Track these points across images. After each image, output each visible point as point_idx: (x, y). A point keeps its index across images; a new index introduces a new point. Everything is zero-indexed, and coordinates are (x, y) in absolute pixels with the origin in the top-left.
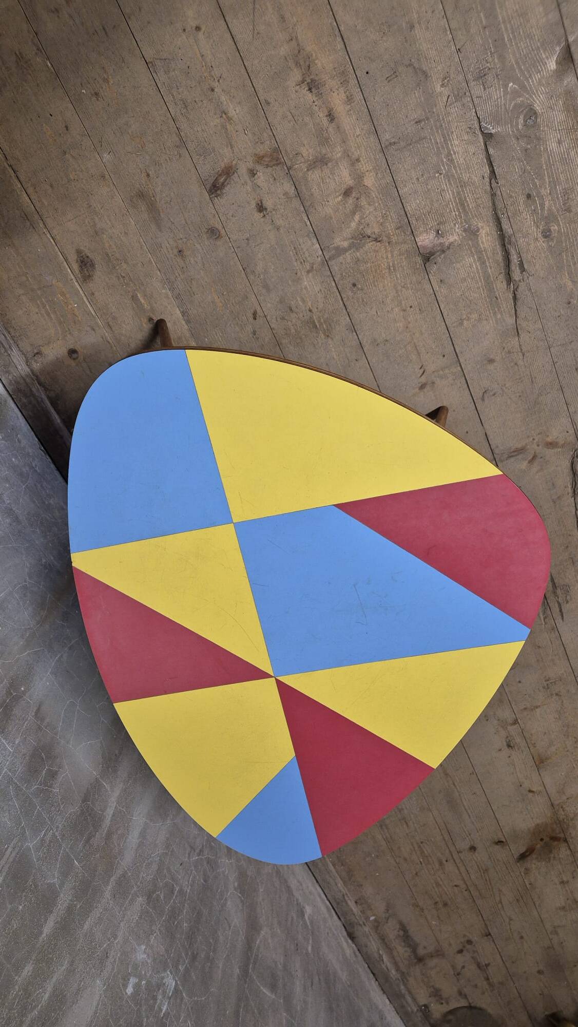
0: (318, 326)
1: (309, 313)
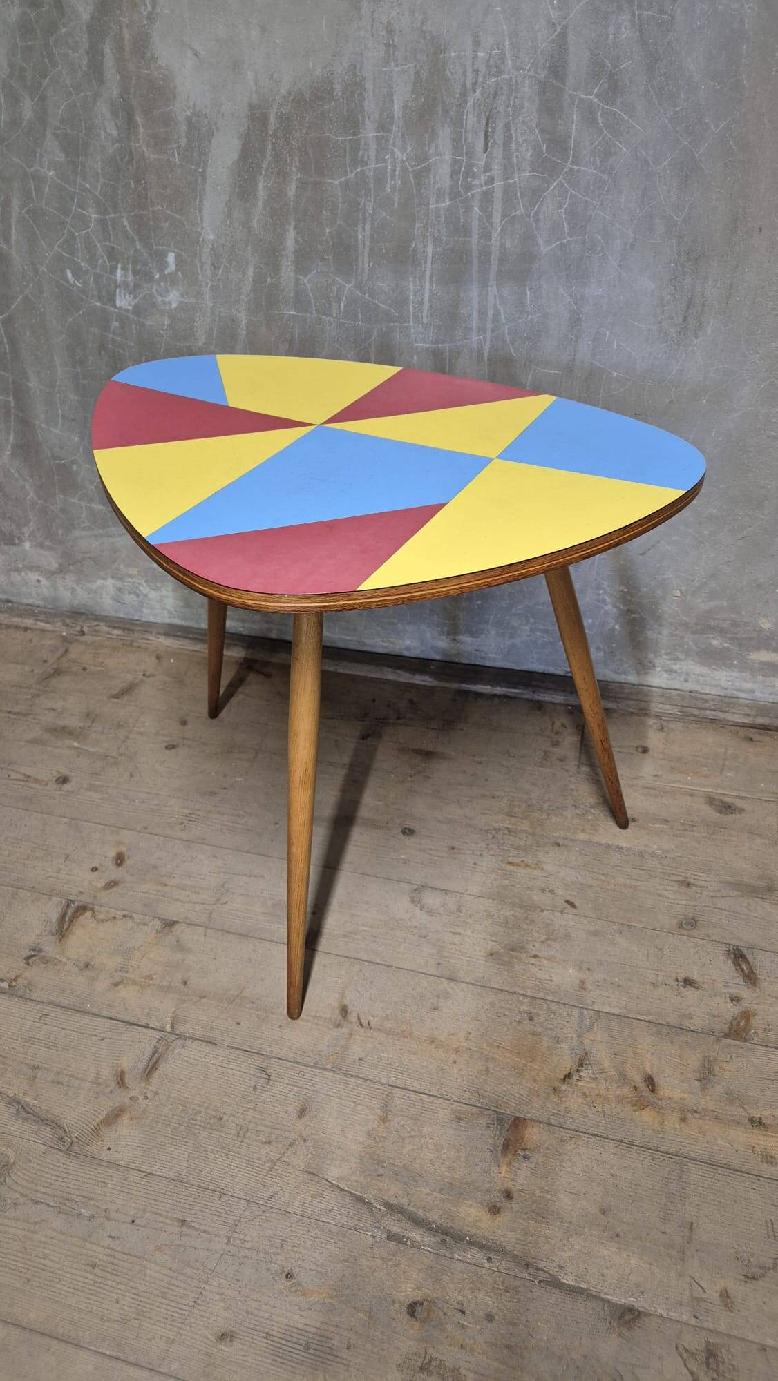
0: (511, 952)
1: (534, 953)
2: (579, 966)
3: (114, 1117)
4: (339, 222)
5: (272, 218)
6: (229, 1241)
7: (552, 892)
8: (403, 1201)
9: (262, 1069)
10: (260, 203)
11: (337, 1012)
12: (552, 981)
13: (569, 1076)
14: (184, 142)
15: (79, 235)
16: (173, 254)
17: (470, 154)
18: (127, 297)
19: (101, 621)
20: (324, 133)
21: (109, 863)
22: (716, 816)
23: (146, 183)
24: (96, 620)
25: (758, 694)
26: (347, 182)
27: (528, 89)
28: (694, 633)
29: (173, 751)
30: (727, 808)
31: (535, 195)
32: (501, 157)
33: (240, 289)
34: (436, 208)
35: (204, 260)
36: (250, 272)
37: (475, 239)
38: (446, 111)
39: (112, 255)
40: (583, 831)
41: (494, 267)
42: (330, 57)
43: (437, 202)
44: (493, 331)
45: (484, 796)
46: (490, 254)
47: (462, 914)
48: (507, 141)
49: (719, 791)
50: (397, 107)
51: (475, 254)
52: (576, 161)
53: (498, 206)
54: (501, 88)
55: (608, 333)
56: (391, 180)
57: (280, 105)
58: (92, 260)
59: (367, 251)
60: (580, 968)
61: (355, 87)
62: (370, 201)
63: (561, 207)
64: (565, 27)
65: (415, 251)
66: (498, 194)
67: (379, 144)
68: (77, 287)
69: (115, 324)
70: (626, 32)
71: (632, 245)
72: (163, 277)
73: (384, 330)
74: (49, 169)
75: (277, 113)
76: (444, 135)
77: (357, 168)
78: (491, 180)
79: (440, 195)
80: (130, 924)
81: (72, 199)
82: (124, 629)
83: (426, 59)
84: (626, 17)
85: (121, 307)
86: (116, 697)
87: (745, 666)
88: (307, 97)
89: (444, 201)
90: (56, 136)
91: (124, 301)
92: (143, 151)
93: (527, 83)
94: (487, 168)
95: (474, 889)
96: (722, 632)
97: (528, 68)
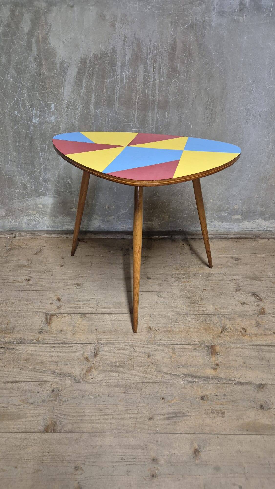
0: (192, 304)
1: (199, 304)
2: (213, 304)
3: (90, 370)
4: (109, 93)
5: (87, 92)
6: (141, 394)
7: (198, 287)
8: (189, 372)
9: (131, 348)
10: (83, 88)
11: (148, 328)
12: (207, 310)
13: (222, 332)
14: (59, 69)
15: (20, 100)
16: (54, 105)
17: (149, 72)
18: (37, 119)
19: (22, 232)
20: (104, 66)
21: (55, 301)
22: (235, 262)
23: (45, 82)
24: (20, 232)
25: (235, 229)
26: (111, 81)
27: (165, 54)
28: (216, 212)
29: (63, 267)
30: (237, 259)
31: (168, 84)
32: (158, 73)
33: (76, 115)
34: (139, 88)
35: (64, 106)
36: (80, 109)
37: (150, 97)
38: (142, 60)
39: (32, 106)
40: (200, 271)
41: (156, 106)
42: (107, 44)
43: (139, 86)
44: (156, 124)
45: (167, 266)
46: (155, 101)
47: (174, 297)
48: (160, 69)
49: (233, 255)
50: (127, 59)
51: (151, 101)
52: (179, 74)
53: (157, 88)
54: (158, 54)
55: (189, 123)
56: (125, 80)
57: (91, 58)
58: (25, 107)
59: (117, 102)
60: (214, 305)
61: (114, 53)
62: (119, 86)
63: (175, 87)
64: (175, 37)
65: (132, 101)
66: (157, 84)
67: (121, 70)
68: (19, 116)
69: (32, 128)
70: (193, 39)
71: (196, 98)
72: (50, 112)
73: (123, 126)
74: (10, 78)
75: (90, 61)
76: (141, 67)
77: (114, 77)
78: (155, 80)
79: (140, 85)
80: (71, 317)
81: (19, 88)
82: (31, 234)
83: (136, 45)
84: (192, 34)
85: (34, 122)
86: (36, 254)
87: (231, 221)
88: (99, 56)
89: (141, 86)
90: (14, 68)
91: (35, 120)
92: (45, 72)
93: (165, 52)
94: (154, 76)
95: (175, 290)
96: (225, 211)
97: (165, 48)
